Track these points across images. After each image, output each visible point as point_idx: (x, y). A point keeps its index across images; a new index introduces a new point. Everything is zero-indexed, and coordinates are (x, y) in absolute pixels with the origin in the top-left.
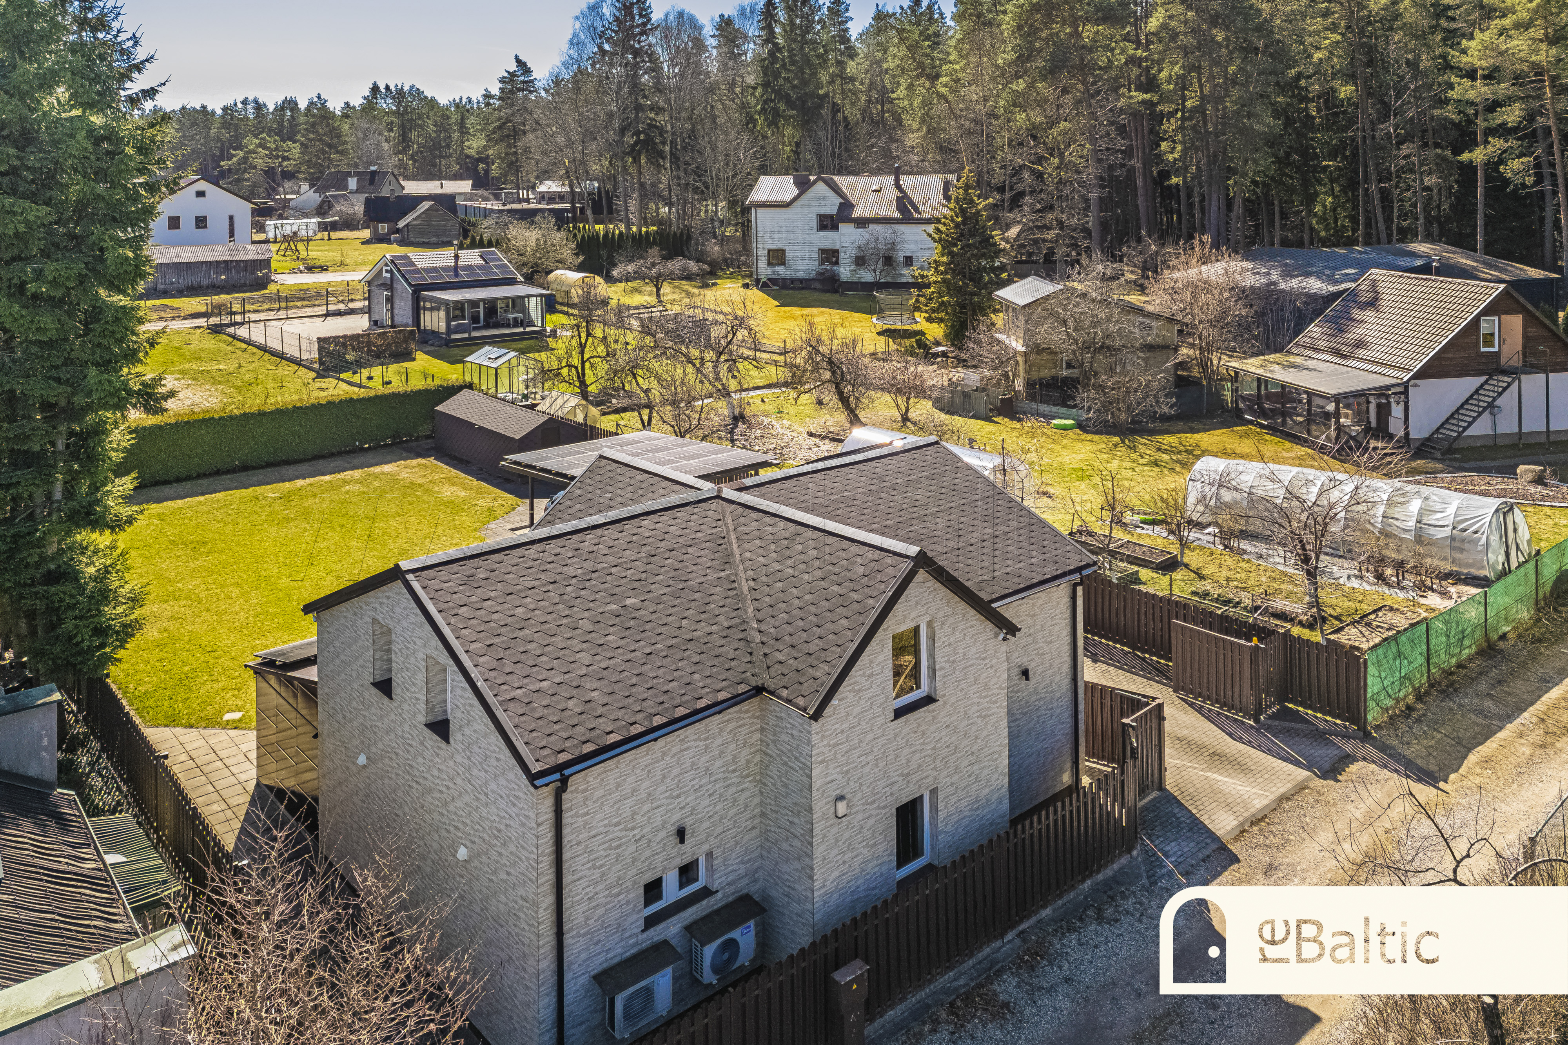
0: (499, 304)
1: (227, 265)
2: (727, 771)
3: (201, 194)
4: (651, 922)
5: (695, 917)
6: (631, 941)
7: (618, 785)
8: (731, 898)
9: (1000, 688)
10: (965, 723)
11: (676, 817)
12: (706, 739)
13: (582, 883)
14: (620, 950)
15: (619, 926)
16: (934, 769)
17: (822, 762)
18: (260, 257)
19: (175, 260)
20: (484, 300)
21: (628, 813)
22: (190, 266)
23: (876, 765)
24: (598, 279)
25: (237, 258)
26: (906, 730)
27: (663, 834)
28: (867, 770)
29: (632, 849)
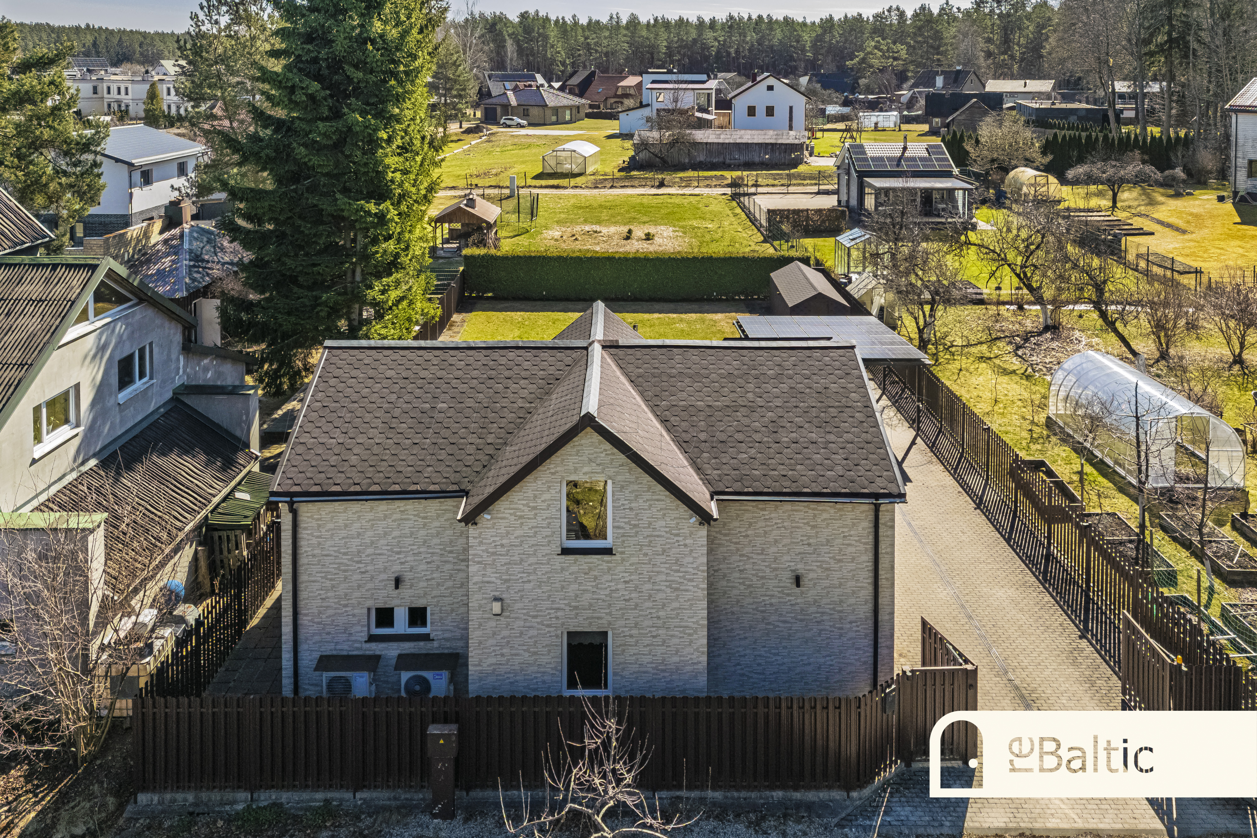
0: (936, 196)
1: (773, 147)
2: (444, 549)
3: (770, 88)
4: (372, 638)
5: (413, 651)
6: (357, 645)
7: (346, 526)
8: (446, 651)
9: (697, 568)
10: (648, 586)
11: (397, 568)
12: (425, 518)
13: (316, 586)
14: (346, 647)
15: (346, 629)
16: (610, 614)
17: (479, 563)
18: (797, 142)
19: (738, 141)
20: (921, 190)
21: (354, 549)
22: (747, 146)
23: (540, 587)
24: (1052, 179)
25: (780, 141)
26: (574, 568)
27: (383, 576)
28: (528, 586)
29: (357, 577)
